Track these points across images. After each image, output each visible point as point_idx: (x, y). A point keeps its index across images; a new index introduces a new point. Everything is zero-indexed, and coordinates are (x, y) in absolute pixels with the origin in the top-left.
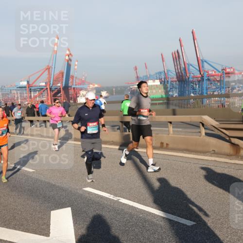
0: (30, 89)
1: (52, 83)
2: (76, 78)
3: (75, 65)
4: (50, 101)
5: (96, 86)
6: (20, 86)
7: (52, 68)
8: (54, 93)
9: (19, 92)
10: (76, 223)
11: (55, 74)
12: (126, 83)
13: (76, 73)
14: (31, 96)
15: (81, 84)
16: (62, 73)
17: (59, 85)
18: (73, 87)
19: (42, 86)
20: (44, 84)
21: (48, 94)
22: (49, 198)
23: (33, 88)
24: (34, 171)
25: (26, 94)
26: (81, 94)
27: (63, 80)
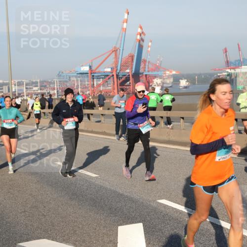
0: (93, 76)
1: (119, 68)
2: (149, 62)
3: (149, 47)
4: (116, 91)
5: (174, 72)
6: (80, 72)
7: (120, 50)
8: (121, 80)
9: (79, 79)
10: (149, 244)
11: (124, 56)
12: (212, 70)
13: (149, 57)
14: (93, 84)
15: (154, 70)
16: (132, 57)
17: (128, 71)
18: (145, 74)
19: (106, 72)
20: (109, 70)
21: (114, 82)
22: (116, 209)
23: (96, 74)
24: (97, 176)
25: (88, 81)
26: (155, 82)
27: (132, 65)
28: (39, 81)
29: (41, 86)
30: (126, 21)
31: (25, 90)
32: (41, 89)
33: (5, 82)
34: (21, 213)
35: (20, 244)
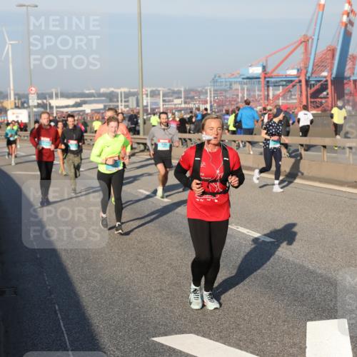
0: (268, 82)
1: (310, 69)
6: (249, 76)
7: (313, 39)
8: (313, 89)
9: (245, 87)
14: (268, 95)
16: (333, 51)
17: (325, 74)
18: (353, 78)
19: (290, 76)
20: (294, 72)
21: (301, 92)
23: (273, 80)
24: (272, 240)
25: (258, 90)
27: (332, 64)
28: (182, 89)
29: (186, 98)
31: (161, 103)
32: (185, 103)
33: (132, 90)
34: (155, 292)
35: (155, 339)
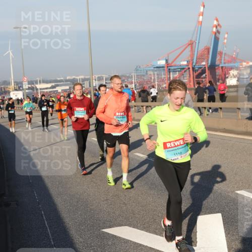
0: (169, 69)
1: (195, 61)
2: (225, 54)
3: (225, 39)
4: (192, 84)
5: (251, 63)
6: (157, 66)
7: (196, 43)
8: (197, 73)
9: (156, 73)
11: (199, 49)
13: (225, 49)
14: (170, 78)
15: (231, 62)
16: (208, 49)
17: (204, 63)
18: (221, 66)
19: (183, 65)
20: (185, 63)
21: (190, 75)
23: (172, 68)
25: (164, 75)
26: (231, 74)
27: (208, 57)
30: (202, 14)
33: (86, 77)
34: (104, 201)
35: (104, 230)
